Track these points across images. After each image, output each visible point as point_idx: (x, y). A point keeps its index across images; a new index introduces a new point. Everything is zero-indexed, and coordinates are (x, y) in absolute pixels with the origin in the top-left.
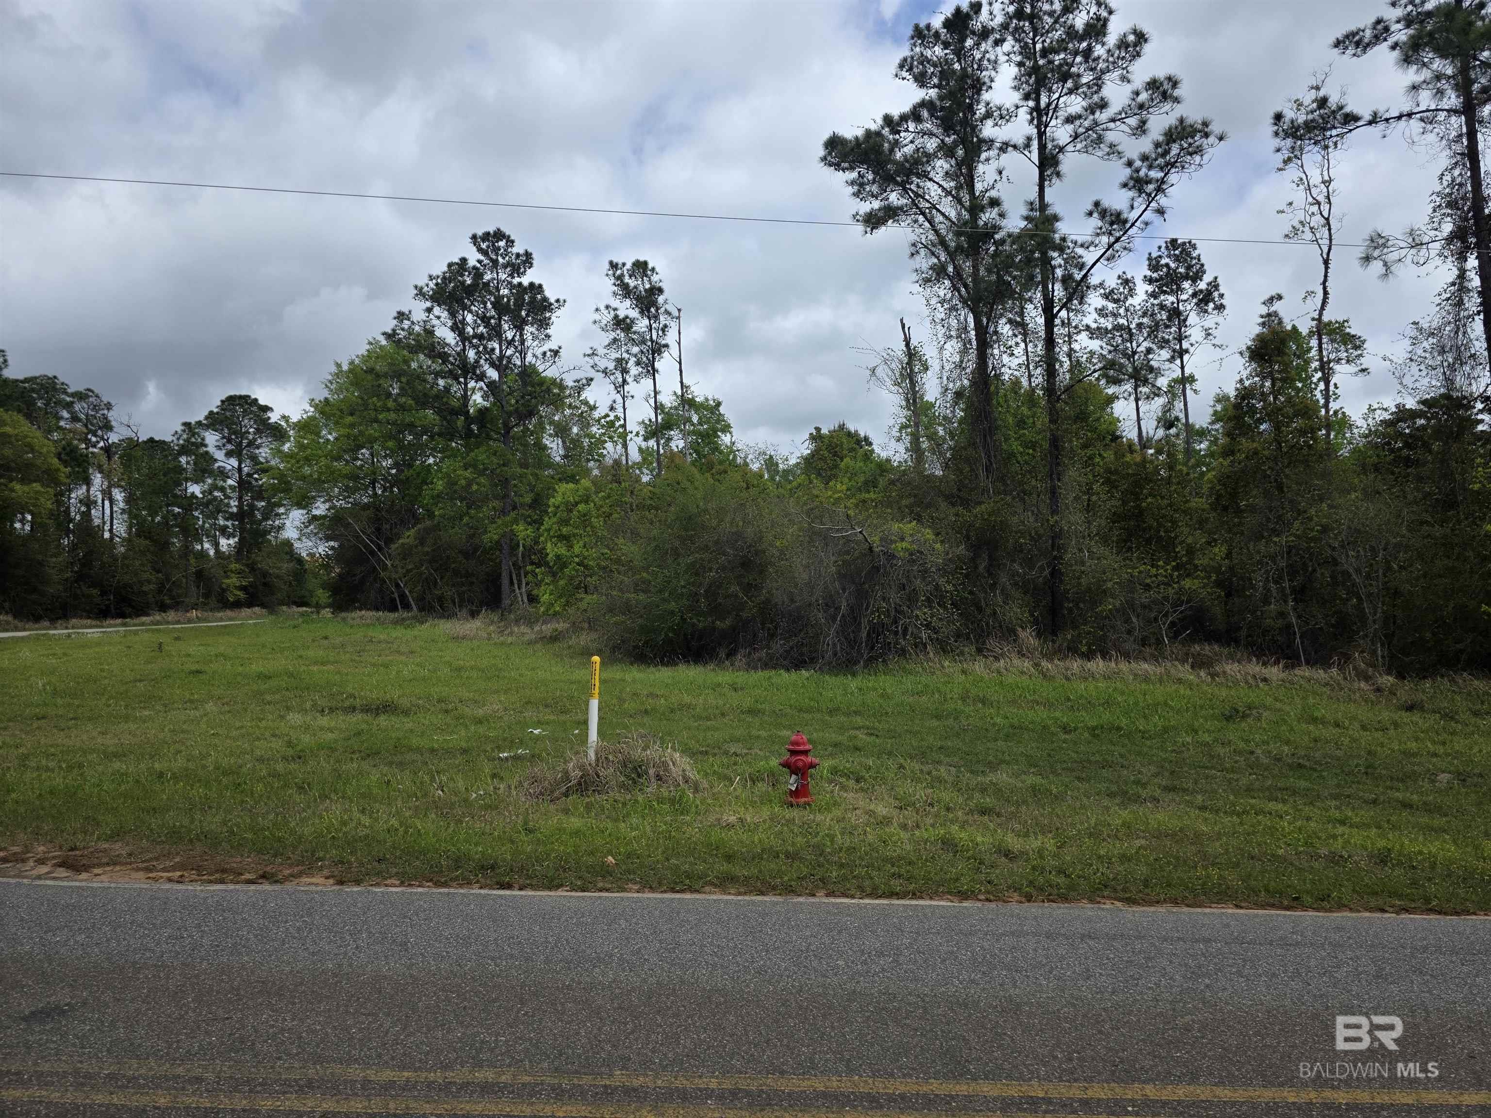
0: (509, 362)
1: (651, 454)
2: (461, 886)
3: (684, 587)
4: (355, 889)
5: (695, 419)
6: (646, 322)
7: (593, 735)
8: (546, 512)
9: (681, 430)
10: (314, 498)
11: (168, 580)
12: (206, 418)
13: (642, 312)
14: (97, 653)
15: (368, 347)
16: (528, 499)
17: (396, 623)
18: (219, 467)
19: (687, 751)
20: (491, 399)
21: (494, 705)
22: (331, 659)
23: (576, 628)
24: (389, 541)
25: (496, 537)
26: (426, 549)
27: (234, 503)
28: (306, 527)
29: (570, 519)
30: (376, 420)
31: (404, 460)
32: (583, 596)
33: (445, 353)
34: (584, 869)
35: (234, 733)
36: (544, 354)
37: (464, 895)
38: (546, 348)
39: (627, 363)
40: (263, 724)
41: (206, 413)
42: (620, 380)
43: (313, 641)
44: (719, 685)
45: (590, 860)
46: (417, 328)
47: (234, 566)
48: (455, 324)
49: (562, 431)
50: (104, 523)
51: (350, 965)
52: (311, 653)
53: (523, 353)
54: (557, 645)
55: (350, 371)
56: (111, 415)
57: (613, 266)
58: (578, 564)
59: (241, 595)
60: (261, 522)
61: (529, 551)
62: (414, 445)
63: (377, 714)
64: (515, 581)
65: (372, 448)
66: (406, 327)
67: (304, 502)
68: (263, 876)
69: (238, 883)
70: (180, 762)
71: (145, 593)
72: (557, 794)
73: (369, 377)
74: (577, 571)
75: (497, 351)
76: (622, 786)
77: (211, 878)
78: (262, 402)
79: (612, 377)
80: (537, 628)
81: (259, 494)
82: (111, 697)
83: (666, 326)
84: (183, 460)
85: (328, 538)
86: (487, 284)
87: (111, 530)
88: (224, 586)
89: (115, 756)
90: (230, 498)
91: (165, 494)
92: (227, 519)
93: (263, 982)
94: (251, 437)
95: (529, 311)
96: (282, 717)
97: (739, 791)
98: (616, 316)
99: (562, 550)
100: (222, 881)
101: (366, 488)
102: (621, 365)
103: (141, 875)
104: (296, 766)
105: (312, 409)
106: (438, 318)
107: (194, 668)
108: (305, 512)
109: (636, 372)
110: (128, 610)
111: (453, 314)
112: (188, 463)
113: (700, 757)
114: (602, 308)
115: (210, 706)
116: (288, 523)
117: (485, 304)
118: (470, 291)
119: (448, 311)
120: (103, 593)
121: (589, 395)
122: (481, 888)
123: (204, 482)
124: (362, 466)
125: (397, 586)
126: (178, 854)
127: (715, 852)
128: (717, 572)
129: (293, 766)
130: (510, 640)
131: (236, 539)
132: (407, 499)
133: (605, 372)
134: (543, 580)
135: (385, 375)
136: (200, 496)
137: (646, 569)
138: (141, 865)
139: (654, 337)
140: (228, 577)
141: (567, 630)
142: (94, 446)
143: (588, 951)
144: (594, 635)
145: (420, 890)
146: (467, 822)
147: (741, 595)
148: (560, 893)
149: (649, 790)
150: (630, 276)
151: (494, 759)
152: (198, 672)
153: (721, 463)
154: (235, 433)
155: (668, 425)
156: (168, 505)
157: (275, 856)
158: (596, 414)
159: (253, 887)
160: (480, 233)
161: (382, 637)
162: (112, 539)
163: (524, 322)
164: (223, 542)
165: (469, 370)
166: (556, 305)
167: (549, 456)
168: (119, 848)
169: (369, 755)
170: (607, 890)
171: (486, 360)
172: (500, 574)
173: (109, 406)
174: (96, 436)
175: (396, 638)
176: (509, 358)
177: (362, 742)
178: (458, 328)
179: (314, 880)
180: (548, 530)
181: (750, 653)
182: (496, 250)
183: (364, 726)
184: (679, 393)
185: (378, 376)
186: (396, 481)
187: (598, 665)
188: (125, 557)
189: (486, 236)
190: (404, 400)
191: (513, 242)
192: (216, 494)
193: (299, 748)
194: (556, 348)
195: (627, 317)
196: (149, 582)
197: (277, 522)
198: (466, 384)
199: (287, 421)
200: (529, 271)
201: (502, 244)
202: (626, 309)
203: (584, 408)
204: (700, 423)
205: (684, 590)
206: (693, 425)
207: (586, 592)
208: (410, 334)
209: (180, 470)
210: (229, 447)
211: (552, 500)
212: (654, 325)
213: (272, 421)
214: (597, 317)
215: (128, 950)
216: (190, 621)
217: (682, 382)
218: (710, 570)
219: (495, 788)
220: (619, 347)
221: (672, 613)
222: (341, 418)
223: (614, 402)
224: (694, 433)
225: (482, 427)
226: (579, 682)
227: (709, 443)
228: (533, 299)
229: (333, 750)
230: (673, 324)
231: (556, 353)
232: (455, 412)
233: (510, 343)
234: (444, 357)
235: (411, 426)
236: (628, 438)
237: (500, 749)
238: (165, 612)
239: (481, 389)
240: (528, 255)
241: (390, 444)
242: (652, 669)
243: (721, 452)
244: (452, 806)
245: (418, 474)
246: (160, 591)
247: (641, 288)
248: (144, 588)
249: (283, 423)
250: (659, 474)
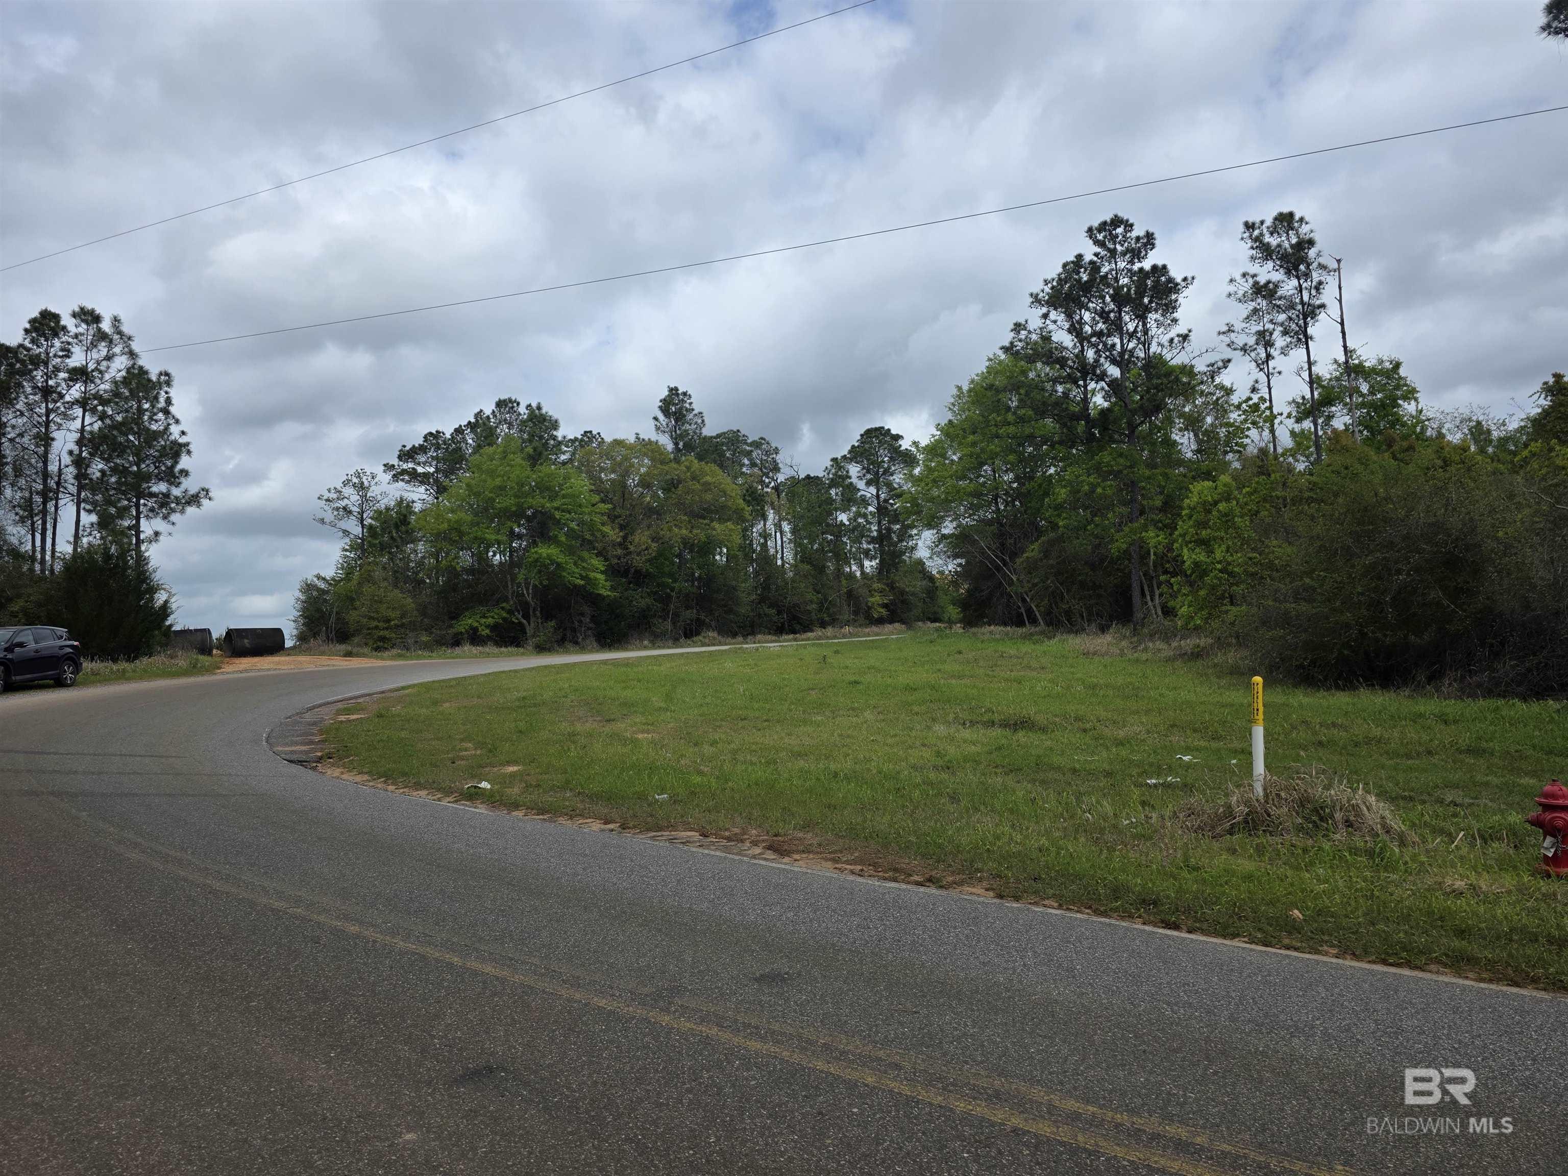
0: (1132, 355)
1: (1308, 438)
2: (1122, 918)
3: (1362, 594)
4: (1015, 905)
5: (1364, 388)
6: (1294, 282)
7: (1259, 767)
8: (1179, 515)
9: (1345, 405)
10: (942, 517)
11: (826, 600)
12: (850, 452)
13: (1288, 273)
14: (779, 664)
15: (987, 364)
16: (1158, 503)
17: (1024, 637)
18: (861, 496)
19: (1382, 794)
20: (1113, 400)
21: (1135, 727)
22: (967, 673)
23: (1221, 644)
24: (1014, 555)
25: (1124, 546)
26: (1051, 562)
27: (874, 528)
28: (937, 546)
29: (1209, 520)
30: (997, 436)
31: (1025, 473)
32: (1229, 608)
33: (1063, 357)
34: (1263, 920)
35: (890, 741)
36: (1171, 340)
37: (1127, 929)
38: (1173, 333)
39: (1271, 334)
40: (914, 733)
41: (849, 448)
42: (1263, 355)
43: (949, 655)
44: (1421, 715)
45: (1271, 912)
46: (1034, 337)
47: (876, 586)
48: (1072, 325)
49: (1193, 423)
50: (777, 552)
51: (1020, 982)
52: (947, 667)
53: (1146, 344)
54: (1199, 663)
55: (970, 391)
56: (779, 458)
57: (1249, 226)
58: (1221, 571)
59: (883, 611)
60: (897, 544)
61: (1162, 558)
62: (1034, 456)
63: (1015, 730)
64: (1147, 593)
65: (993, 463)
66: (1023, 337)
67: (933, 523)
68: (930, 880)
69: (909, 883)
70: (849, 764)
71: (810, 612)
72: (1219, 830)
73: (989, 394)
74: (1219, 579)
75: (1118, 347)
76: (1300, 829)
77: (887, 875)
78: (894, 432)
79: (1253, 354)
80: (1175, 644)
81: (895, 518)
82: (792, 703)
83: (1320, 283)
84: (833, 492)
85: (956, 556)
86: (1106, 276)
87: (782, 558)
88: (870, 604)
89: (799, 755)
90: (871, 523)
91: (820, 524)
92: (869, 543)
93: (942, 983)
94: (886, 466)
95: (1152, 297)
96: (929, 728)
97: (1464, 851)
98: (1256, 283)
99: (1201, 556)
100: (895, 880)
101: (989, 506)
102: (1264, 338)
103: (829, 864)
104: (946, 776)
105: (939, 433)
106: (1055, 322)
107: (853, 678)
108: (935, 531)
109: (1284, 344)
110: (798, 627)
111: (1069, 316)
112: (837, 494)
113: (1402, 803)
114: (1238, 277)
115: (868, 715)
116: (920, 543)
117: (1103, 298)
118: (1086, 288)
119: (1065, 313)
120: (779, 613)
121: (1225, 378)
122: (1144, 924)
123: (849, 510)
124: (985, 483)
125: (1024, 600)
126: (856, 849)
127: (1439, 923)
128: (1408, 574)
129: (944, 776)
130: (1144, 657)
131: (877, 561)
132: (1029, 511)
133: (1244, 349)
134: (1179, 590)
135: (1005, 390)
136: (847, 523)
137: (1309, 574)
138: (829, 856)
139: (1306, 298)
140: (872, 596)
141: (1212, 645)
142: (767, 486)
143: (1282, 1017)
144: (1245, 653)
145: (1079, 915)
146: (1121, 850)
147: (1445, 602)
148: (1236, 943)
149: (1338, 836)
150: (1272, 234)
151: (1141, 785)
152: (856, 682)
153: (1405, 437)
154: (872, 463)
155: (1328, 399)
156: (823, 533)
157: (938, 862)
158: (1235, 399)
159: (922, 889)
160: (1096, 224)
161: (1012, 652)
162: (783, 565)
163: (1147, 310)
164: (867, 563)
165: (1088, 371)
166: (1183, 284)
167: (1180, 451)
168: (810, 838)
169: (1011, 771)
170: (1296, 949)
171: (1106, 358)
172: (1130, 585)
173: (777, 451)
174: (768, 477)
175: (1025, 654)
176: (1132, 352)
177: (1004, 757)
178: (1076, 330)
179: (974, 890)
180: (1183, 536)
181: (1463, 677)
182: (1114, 238)
183: (1004, 741)
184: (1342, 359)
185: (998, 391)
186: (1019, 495)
187: (1261, 686)
188: (793, 581)
189: (1103, 226)
190: (1023, 411)
191: (1132, 225)
192: (860, 520)
193: (947, 758)
194: (1184, 331)
195: (1269, 282)
196: (811, 602)
197: (910, 543)
198: (1085, 386)
199: (917, 447)
200: (1150, 253)
201: (1120, 230)
202: (1268, 272)
203: (1219, 394)
204: (1372, 392)
205: (1362, 599)
206: (1363, 395)
207: (1232, 604)
208: (1027, 344)
209: (830, 501)
210: (869, 476)
211: (1187, 501)
212: (1304, 285)
213: (903, 448)
214: (1232, 288)
215: (827, 932)
216: (844, 637)
217: (1345, 347)
218: (1399, 572)
219: (1146, 816)
220: (1261, 318)
221: (1347, 626)
222: (964, 438)
223: (1257, 382)
224: (1363, 405)
225: (1104, 429)
226: (1232, 705)
227: (1386, 415)
228: (1157, 282)
229: (978, 763)
230: (1329, 279)
231: (1185, 337)
232: (1076, 417)
233: (1132, 335)
234: (1062, 362)
235: (1031, 438)
236: (1277, 421)
237: (1146, 774)
238: (824, 628)
239: (1102, 389)
240: (1150, 236)
241: (1011, 458)
242: (1322, 693)
243: (1404, 425)
244: (1102, 831)
245: (1040, 486)
246: (820, 610)
247: (1286, 245)
248: (808, 608)
249: (913, 449)
250: (1319, 459)
